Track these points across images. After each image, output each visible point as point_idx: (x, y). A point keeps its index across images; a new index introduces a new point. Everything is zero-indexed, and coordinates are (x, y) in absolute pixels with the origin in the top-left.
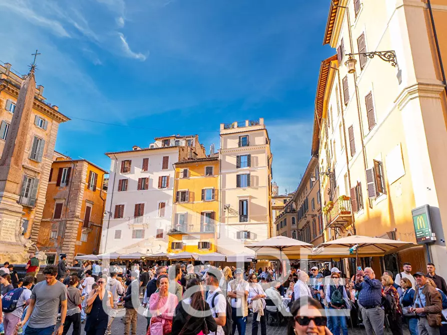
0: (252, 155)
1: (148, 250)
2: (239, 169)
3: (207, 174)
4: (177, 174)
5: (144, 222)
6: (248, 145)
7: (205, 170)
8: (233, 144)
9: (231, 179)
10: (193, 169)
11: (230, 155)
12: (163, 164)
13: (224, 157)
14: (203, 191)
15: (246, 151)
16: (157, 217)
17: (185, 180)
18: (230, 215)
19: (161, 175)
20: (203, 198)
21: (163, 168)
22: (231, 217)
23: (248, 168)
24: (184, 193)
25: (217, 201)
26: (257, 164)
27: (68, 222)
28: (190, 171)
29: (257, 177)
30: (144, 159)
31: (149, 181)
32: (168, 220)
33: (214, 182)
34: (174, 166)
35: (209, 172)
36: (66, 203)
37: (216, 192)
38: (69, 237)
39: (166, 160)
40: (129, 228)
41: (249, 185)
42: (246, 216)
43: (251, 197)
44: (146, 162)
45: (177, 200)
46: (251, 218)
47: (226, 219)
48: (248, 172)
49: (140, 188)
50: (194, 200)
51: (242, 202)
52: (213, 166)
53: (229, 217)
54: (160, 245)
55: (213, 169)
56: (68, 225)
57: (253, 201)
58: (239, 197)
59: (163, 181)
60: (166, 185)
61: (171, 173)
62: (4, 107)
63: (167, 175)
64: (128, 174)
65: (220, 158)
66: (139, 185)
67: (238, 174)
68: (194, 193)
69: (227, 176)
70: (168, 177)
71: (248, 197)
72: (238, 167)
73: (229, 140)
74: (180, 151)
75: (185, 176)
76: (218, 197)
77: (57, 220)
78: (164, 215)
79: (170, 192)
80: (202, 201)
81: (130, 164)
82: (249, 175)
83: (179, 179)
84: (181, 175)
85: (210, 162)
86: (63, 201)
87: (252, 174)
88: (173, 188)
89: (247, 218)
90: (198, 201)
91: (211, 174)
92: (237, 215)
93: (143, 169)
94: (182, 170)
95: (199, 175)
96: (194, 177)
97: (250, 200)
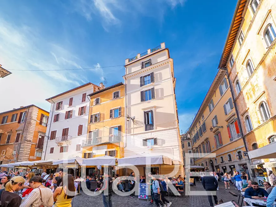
0: (155, 73)
2: (143, 87)
3: (114, 97)
4: (91, 104)
6: (151, 66)
7: (113, 95)
9: (136, 97)
10: (103, 97)
11: (134, 79)
12: (82, 99)
13: (129, 82)
14: (111, 111)
15: (149, 71)
16: (77, 136)
17: (98, 106)
18: (135, 126)
19: (81, 107)
20: (111, 116)
21: (83, 101)
22: (136, 128)
23: (152, 84)
25: (123, 116)
26: (161, 78)
27: (22, 144)
28: (101, 99)
29: (162, 89)
30: (70, 99)
31: (73, 112)
32: (84, 137)
33: (121, 102)
35: (116, 96)
36: (22, 133)
37: (122, 110)
38: (22, 153)
39: (84, 96)
41: (153, 98)
42: (152, 125)
43: (155, 107)
45: (91, 121)
46: (157, 126)
47: (132, 130)
48: (152, 87)
49: (66, 118)
50: (104, 119)
51: (146, 114)
52: (119, 91)
53: (134, 128)
55: (120, 93)
56: (22, 146)
57: (158, 110)
58: (144, 110)
61: (87, 104)
63: (85, 105)
64: (60, 110)
65: (125, 82)
66: (66, 116)
67: (142, 91)
68: (104, 114)
69: (133, 95)
70: (85, 107)
71: (152, 107)
72: (141, 85)
73: (133, 68)
75: (97, 102)
76: (124, 113)
77: (17, 143)
78: (81, 134)
79: (86, 117)
80: (111, 119)
81: (62, 104)
82: (153, 90)
83: (93, 106)
84: (94, 104)
85: (117, 88)
86: (20, 132)
87: (157, 87)
88: (88, 114)
90: (107, 119)
91: (118, 96)
92: (142, 125)
93: (69, 105)
94: (95, 99)
95: (108, 100)
96: (104, 102)
97: (155, 110)
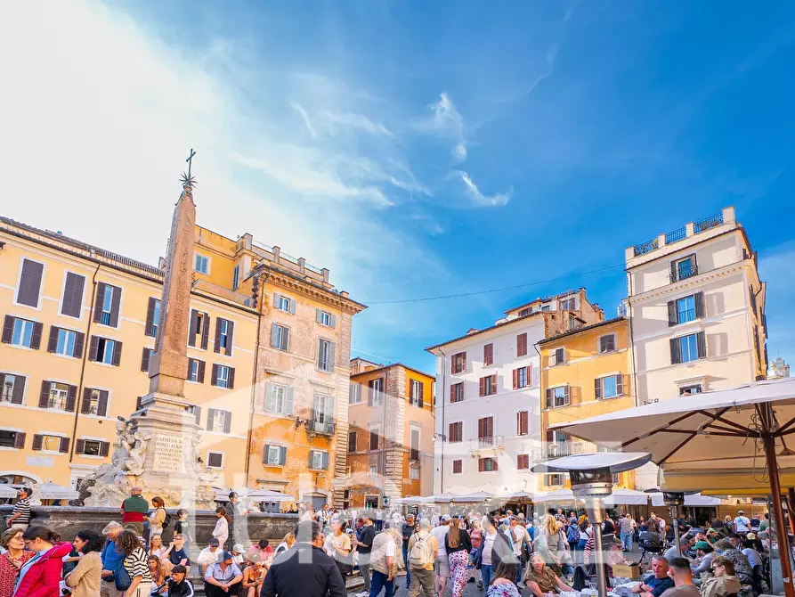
3: (603, 349)
4: (544, 362)
5: (495, 445)
7: (599, 343)
9: (658, 351)
10: (573, 345)
12: (518, 348)
13: (639, 311)
14: (597, 382)
15: (690, 288)
16: (516, 437)
17: (561, 368)
19: (516, 367)
20: (598, 395)
21: (520, 354)
23: (698, 320)
25: (629, 395)
26: (722, 307)
27: (388, 453)
28: (570, 351)
30: (486, 347)
31: (498, 379)
32: (536, 438)
33: (622, 361)
34: (538, 347)
35: (608, 345)
37: (625, 381)
39: (522, 340)
40: (474, 457)
41: (702, 355)
43: (707, 379)
44: (488, 350)
45: (548, 404)
49: (483, 393)
50: (580, 401)
52: (616, 334)
54: (524, 481)
55: (615, 337)
57: (715, 385)
58: (679, 382)
59: (521, 377)
60: (526, 382)
61: (533, 360)
62: (271, 304)
63: (528, 364)
64: (463, 374)
65: (628, 315)
66: (481, 389)
67: (673, 337)
68: (579, 389)
69: (648, 345)
70: (529, 368)
71: (700, 379)
73: (647, 276)
74: (546, 320)
75: (560, 358)
76: (629, 389)
78: (527, 432)
79: (535, 393)
80: (597, 401)
81: (465, 358)
83: (548, 368)
84: (552, 360)
85: (609, 326)
87: (711, 331)
88: (539, 385)
90: (589, 400)
91: (611, 348)
93: (485, 362)
94: (554, 351)
95: (586, 354)
96: (577, 360)
97: (707, 386)
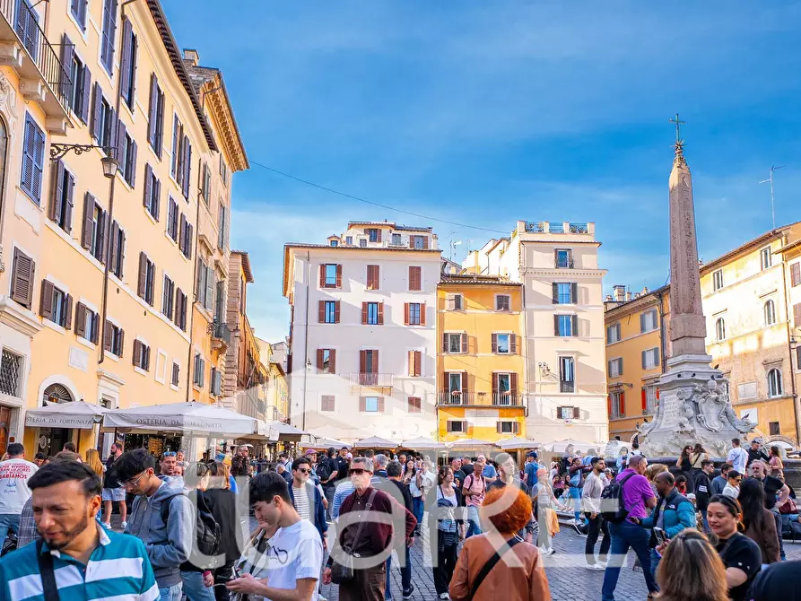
0: (578, 285)
1: (394, 433)
2: (557, 305)
3: (499, 307)
4: (441, 303)
5: (381, 383)
6: (571, 267)
7: (495, 301)
8: (545, 260)
9: (544, 321)
10: (471, 295)
11: (539, 280)
12: (410, 281)
13: (531, 283)
14: (494, 337)
15: (569, 276)
17: (458, 314)
18: (544, 380)
19: (408, 301)
20: (494, 349)
21: (412, 287)
22: (546, 384)
23: (573, 305)
24: (455, 338)
25: (520, 354)
26: (587, 300)
28: (467, 299)
29: (588, 322)
30: (370, 267)
31: (385, 309)
32: (430, 381)
33: (513, 323)
34: (437, 286)
35: (503, 304)
37: (517, 339)
39: (415, 274)
40: (352, 393)
41: (575, 334)
42: (571, 383)
43: (578, 354)
44: (375, 272)
45: (445, 349)
46: (579, 387)
47: (538, 387)
48: (573, 313)
50: (476, 351)
51: (563, 361)
52: (511, 297)
53: (542, 384)
54: (417, 425)
55: (510, 300)
57: (581, 360)
58: (559, 352)
60: (419, 321)
61: (428, 299)
63: (421, 302)
64: (338, 291)
66: (363, 315)
67: (556, 313)
68: (475, 339)
69: (536, 314)
70: (423, 305)
71: (573, 352)
72: (555, 302)
73: (535, 253)
75: (458, 306)
76: (521, 349)
78: (420, 373)
79: (430, 334)
80: (493, 355)
81: (340, 272)
82: (575, 317)
83: (444, 311)
84: (449, 305)
87: (580, 316)
88: (434, 326)
89: (573, 386)
90: (485, 352)
91: (506, 308)
92: (557, 381)
93: (369, 285)
94: (452, 295)
95: (483, 307)
96: (474, 311)
97: (577, 358)
